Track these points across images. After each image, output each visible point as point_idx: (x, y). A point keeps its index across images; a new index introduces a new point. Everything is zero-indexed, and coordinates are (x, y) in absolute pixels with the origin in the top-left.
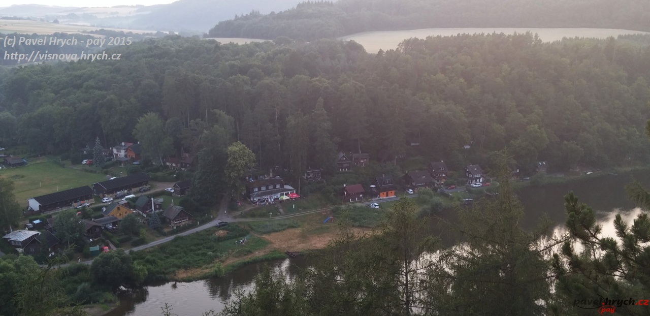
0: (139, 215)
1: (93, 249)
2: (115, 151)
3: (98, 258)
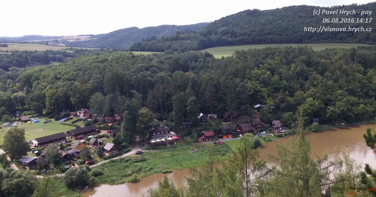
0: (91, 148)
1: (66, 167)
2: (78, 114)
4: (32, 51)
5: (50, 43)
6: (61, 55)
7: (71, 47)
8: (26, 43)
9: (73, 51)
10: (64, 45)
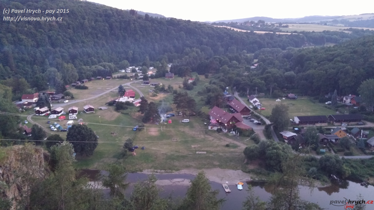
0: (351, 138)
1: (322, 150)
2: (344, 99)
3: (323, 156)
4: (309, 32)
5: (329, 23)
6: (338, 35)
7: (350, 28)
8: (305, 23)
9: (351, 32)
10: (344, 25)
